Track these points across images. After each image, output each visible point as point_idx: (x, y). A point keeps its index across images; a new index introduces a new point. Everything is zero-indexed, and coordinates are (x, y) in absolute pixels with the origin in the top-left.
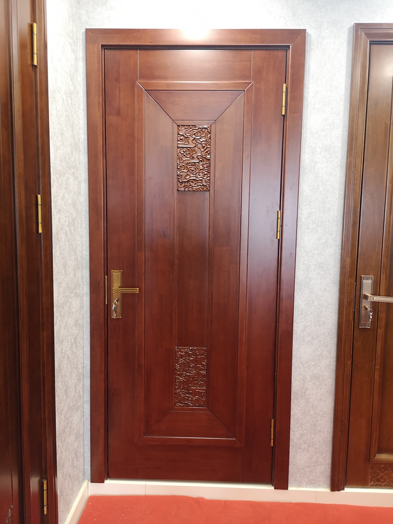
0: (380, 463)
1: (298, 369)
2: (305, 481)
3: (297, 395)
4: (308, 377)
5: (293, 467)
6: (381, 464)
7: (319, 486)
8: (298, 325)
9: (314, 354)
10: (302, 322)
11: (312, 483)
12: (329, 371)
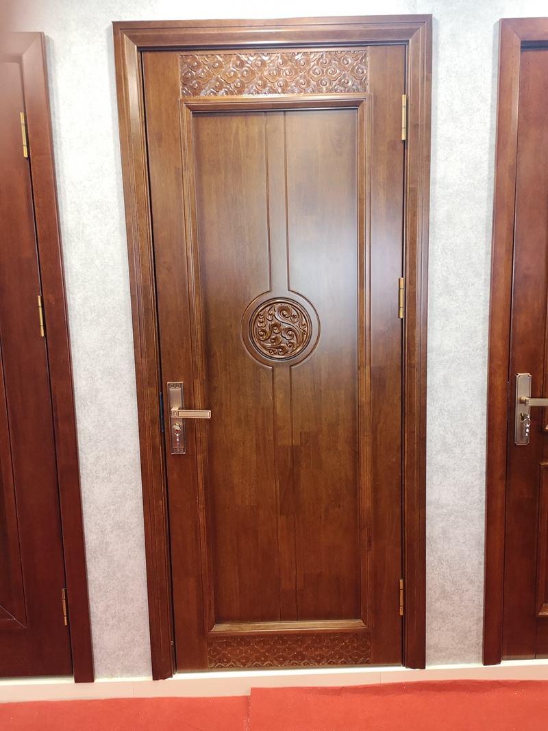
0: (219, 637)
1: (93, 516)
2: (119, 669)
3: (95, 553)
4: (109, 527)
5: (100, 651)
6: (221, 638)
7: (139, 674)
8: (87, 456)
9: (113, 495)
10: (93, 451)
11: (129, 670)
12: (137, 516)
